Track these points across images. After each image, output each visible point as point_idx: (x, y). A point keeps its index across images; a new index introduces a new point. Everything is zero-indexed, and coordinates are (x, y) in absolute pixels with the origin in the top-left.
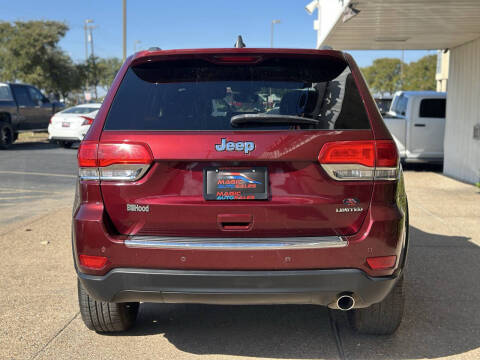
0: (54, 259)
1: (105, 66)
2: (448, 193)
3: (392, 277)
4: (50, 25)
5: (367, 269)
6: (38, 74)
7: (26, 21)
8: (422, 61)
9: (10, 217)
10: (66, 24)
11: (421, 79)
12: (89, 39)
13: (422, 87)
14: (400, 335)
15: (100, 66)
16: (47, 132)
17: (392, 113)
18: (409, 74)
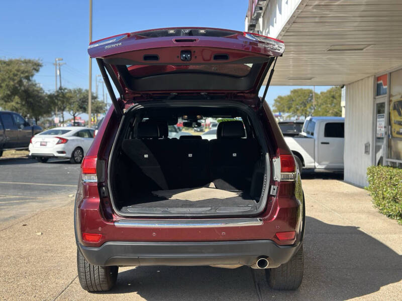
0: (49, 245)
1: (71, 95)
2: (346, 195)
3: (293, 245)
4: (26, 62)
5: (276, 240)
6: (16, 102)
8: (330, 92)
9: (6, 217)
10: (40, 62)
11: (329, 106)
12: (58, 73)
13: (331, 112)
14: (302, 290)
15: (68, 95)
16: (27, 150)
17: (304, 134)
18: (320, 101)
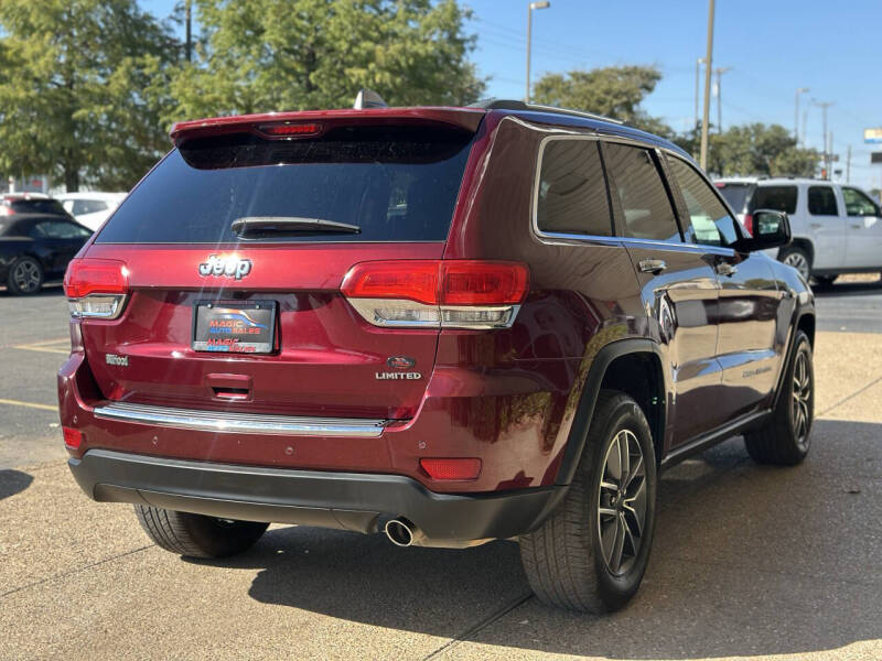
4: (628, 73)
5: (422, 478)
7: (588, 70)
10: (658, 70)
